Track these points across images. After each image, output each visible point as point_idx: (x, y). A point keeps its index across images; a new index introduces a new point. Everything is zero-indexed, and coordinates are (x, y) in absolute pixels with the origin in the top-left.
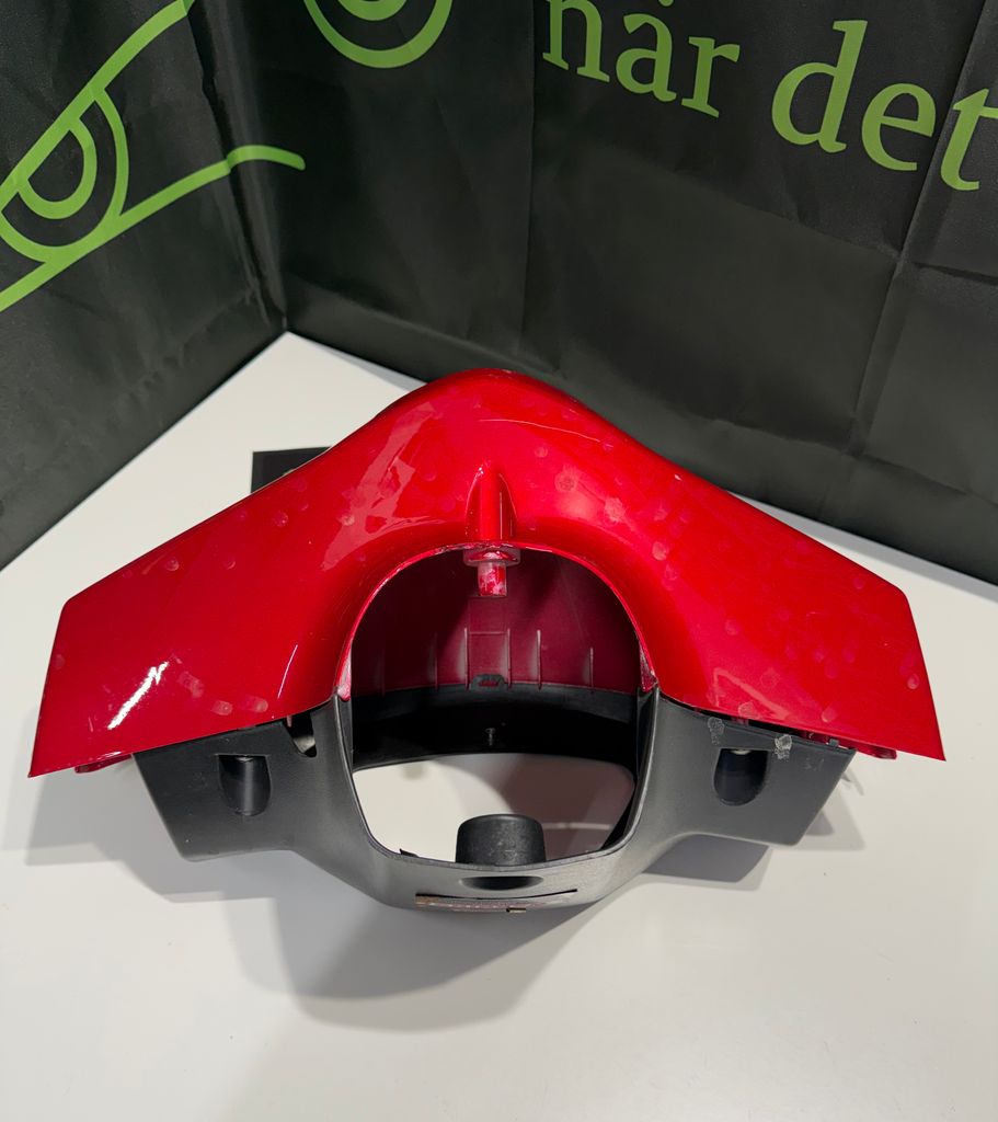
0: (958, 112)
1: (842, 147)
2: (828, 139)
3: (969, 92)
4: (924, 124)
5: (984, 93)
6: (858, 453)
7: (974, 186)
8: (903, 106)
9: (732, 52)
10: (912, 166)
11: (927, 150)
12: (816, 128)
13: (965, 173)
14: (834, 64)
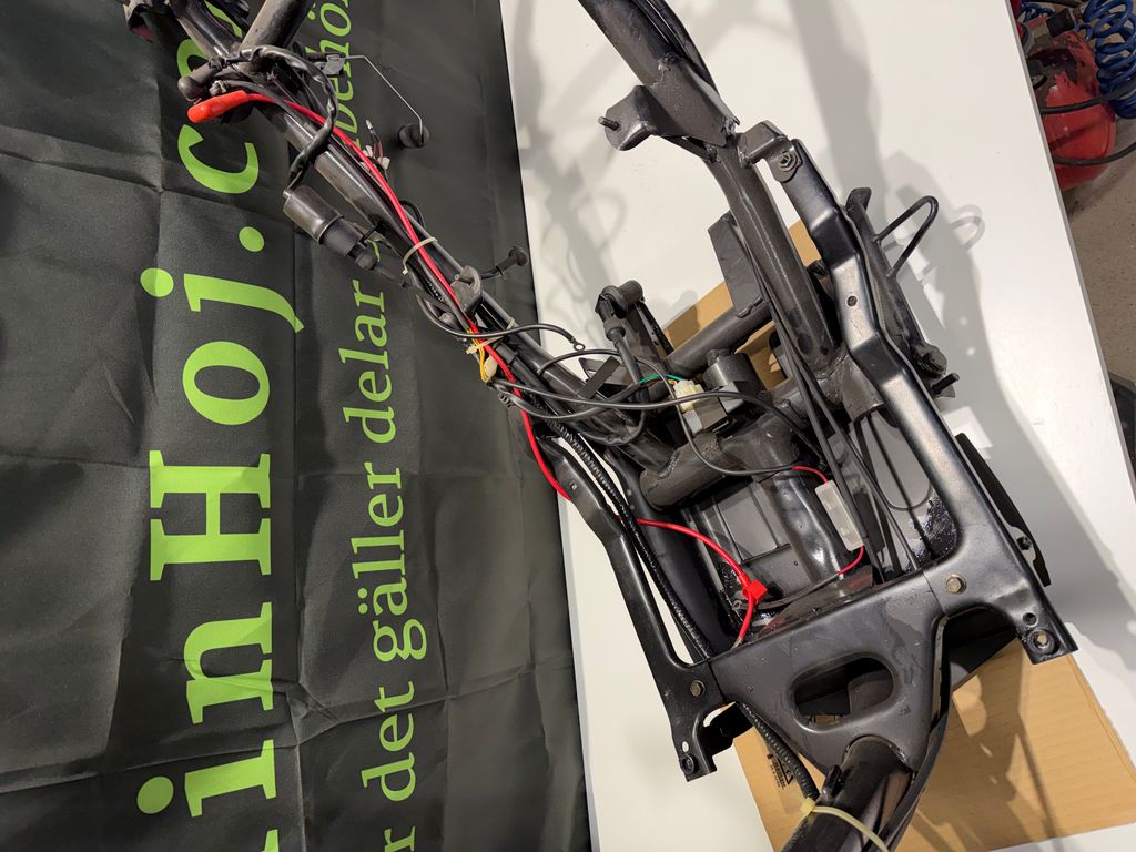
0: (386, 709)
1: (411, 755)
2: (408, 764)
3: (377, 708)
4: (392, 721)
5: (377, 702)
6: (532, 665)
7: (410, 684)
8: (389, 737)
9: (388, 833)
10: (410, 716)
11: (402, 713)
12: (406, 771)
13: (407, 691)
14: (379, 778)
